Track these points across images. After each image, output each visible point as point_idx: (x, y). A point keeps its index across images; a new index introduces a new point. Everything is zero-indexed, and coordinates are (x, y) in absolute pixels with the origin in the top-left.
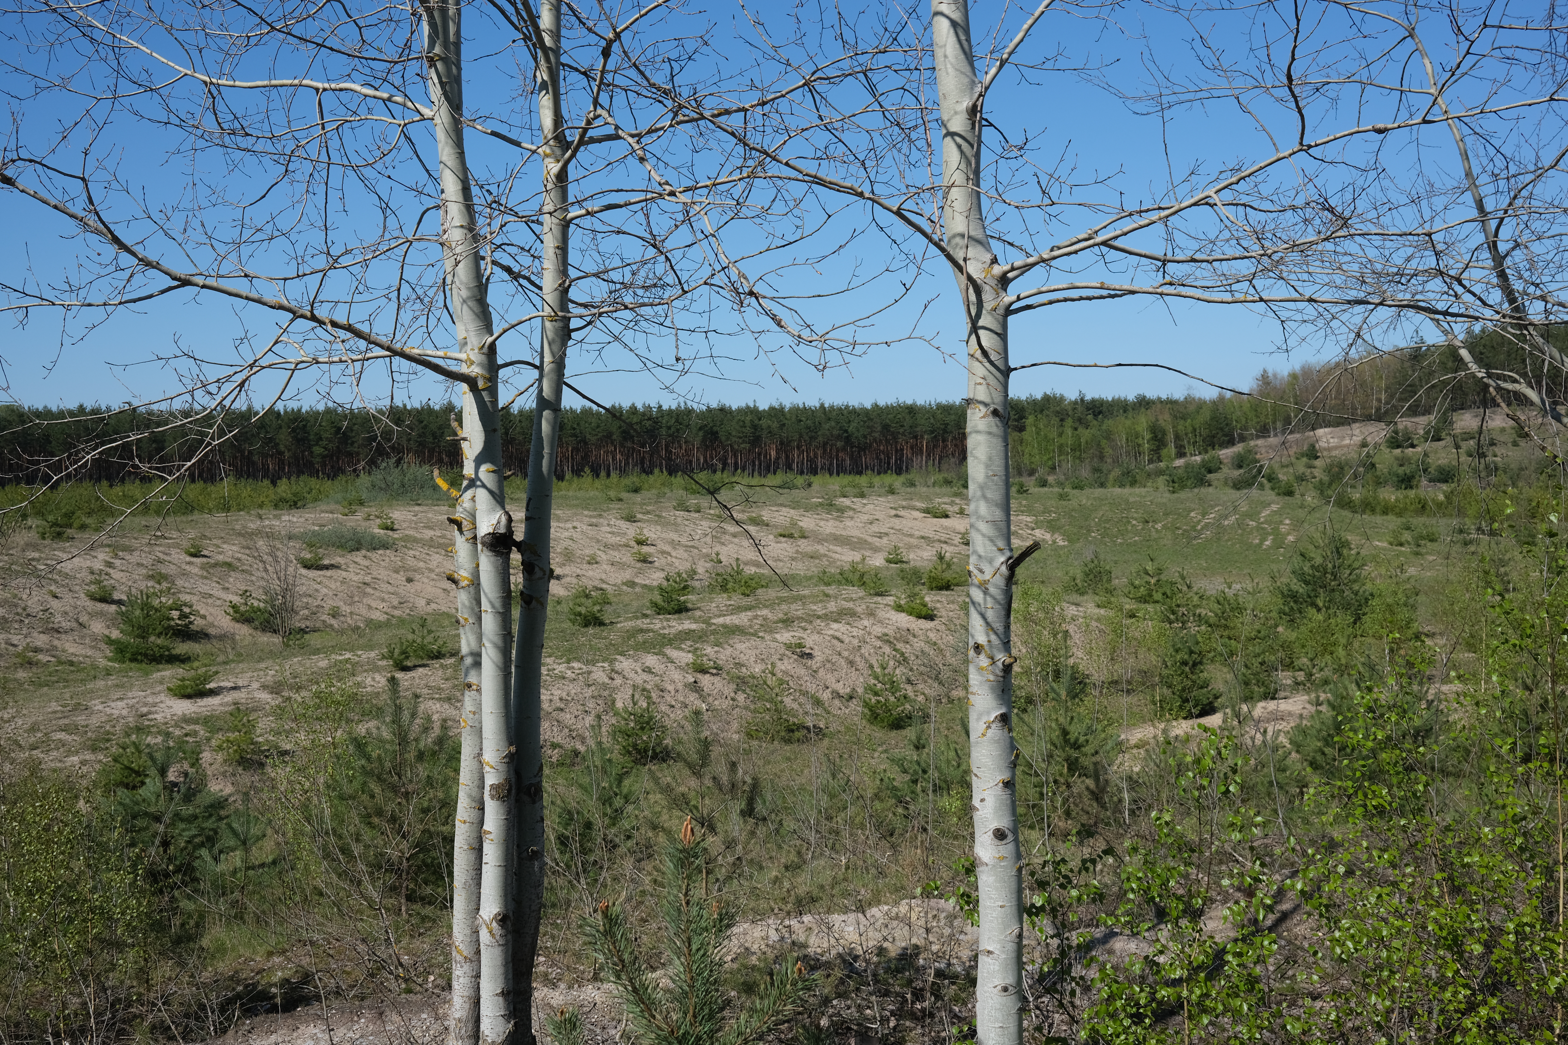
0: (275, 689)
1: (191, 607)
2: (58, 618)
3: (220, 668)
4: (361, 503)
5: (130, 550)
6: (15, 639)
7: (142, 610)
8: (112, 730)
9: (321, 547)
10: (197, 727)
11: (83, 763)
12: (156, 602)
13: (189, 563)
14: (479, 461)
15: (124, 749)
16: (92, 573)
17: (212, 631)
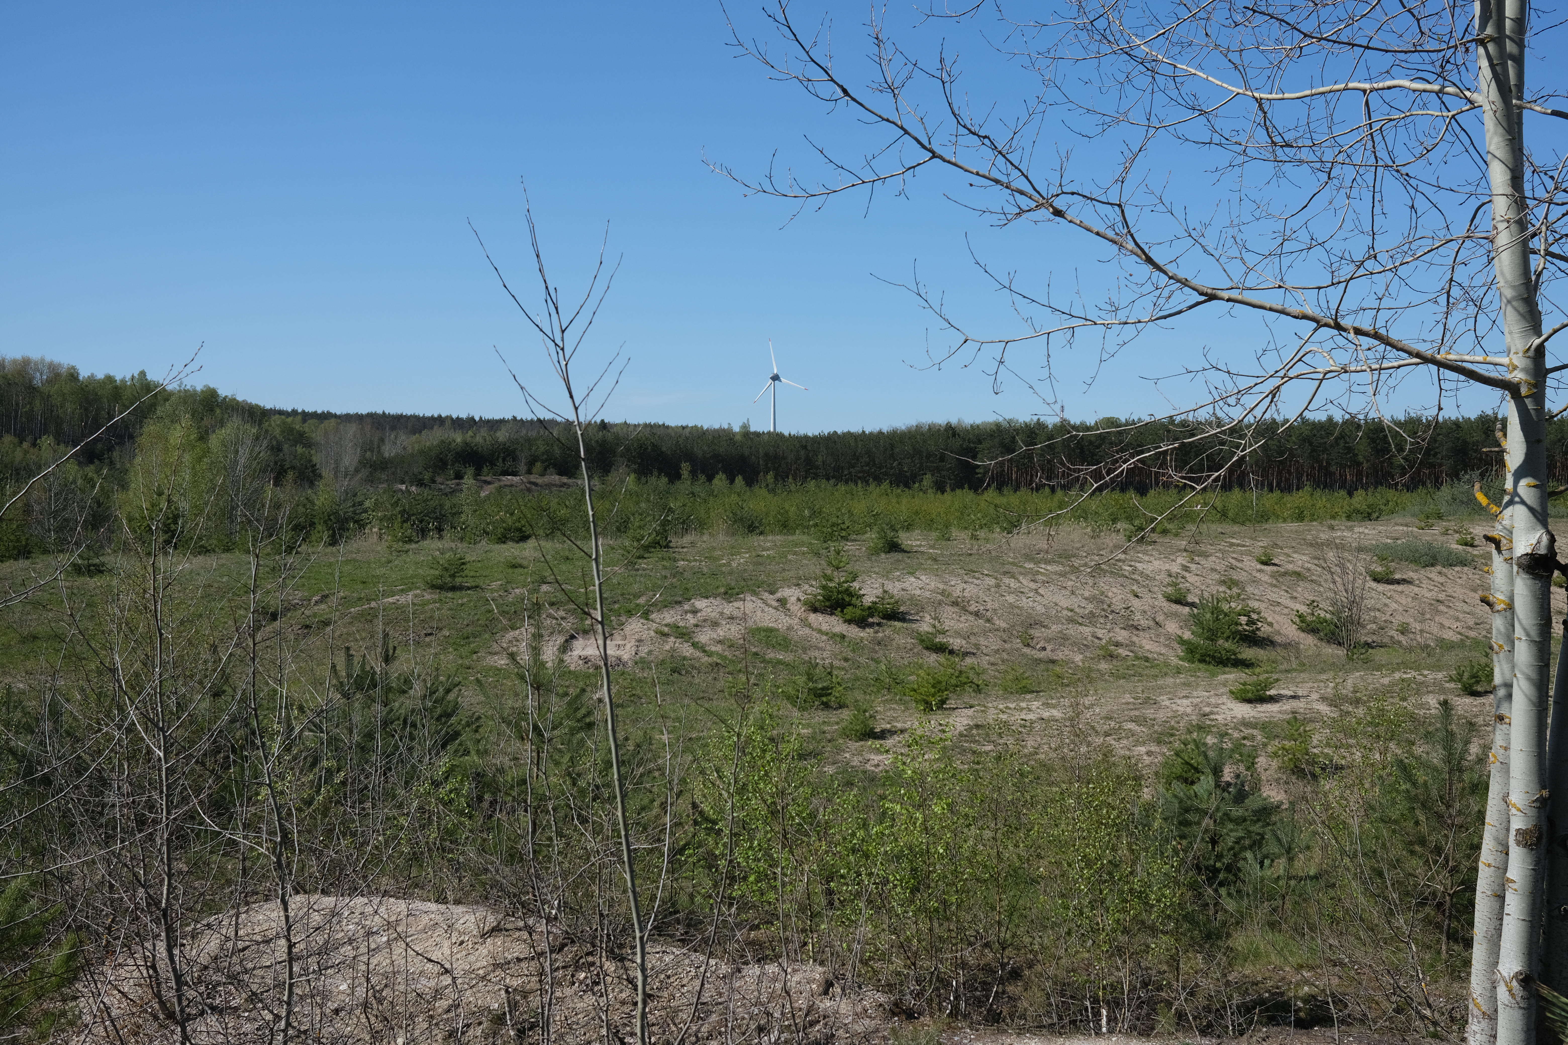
0: (1333, 701)
1: (1259, 613)
2: (1138, 616)
3: (1282, 676)
4: (1440, 517)
5: (1206, 555)
6: (1100, 633)
7: (1212, 613)
8: (1176, 725)
9: (1393, 561)
10: (1255, 732)
11: (1149, 753)
12: (1225, 607)
13: (1260, 571)
14: (1519, 474)
15: (1185, 745)
16: (1170, 576)
17: (1278, 639)
